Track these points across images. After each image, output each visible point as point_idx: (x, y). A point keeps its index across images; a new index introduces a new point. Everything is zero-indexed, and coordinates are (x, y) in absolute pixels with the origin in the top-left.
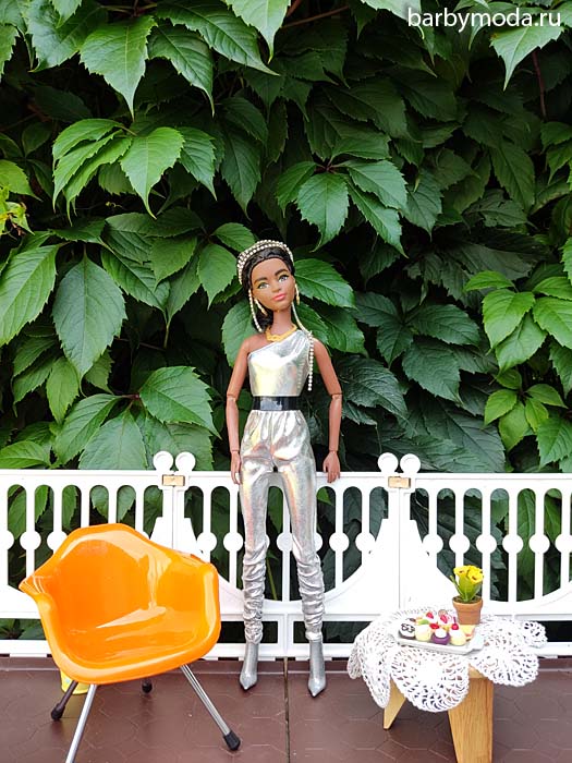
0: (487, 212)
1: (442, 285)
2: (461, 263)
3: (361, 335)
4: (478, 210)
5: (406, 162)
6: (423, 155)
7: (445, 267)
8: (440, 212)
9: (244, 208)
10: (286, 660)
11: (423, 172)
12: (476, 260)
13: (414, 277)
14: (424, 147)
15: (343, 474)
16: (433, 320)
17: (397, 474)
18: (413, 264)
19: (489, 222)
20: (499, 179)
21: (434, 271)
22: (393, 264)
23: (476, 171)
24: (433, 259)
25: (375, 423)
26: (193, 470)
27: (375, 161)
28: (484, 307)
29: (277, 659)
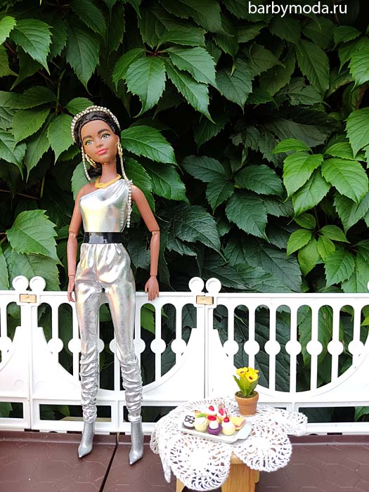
0: (292, 94)
1: (259, 151)
2: (274, 134)
3: (183, 186)
4: (286, 93)
5: (223, 52)
6: (238, 48)
7: (262, 137)
8: (251, 91)
9: (86, 85)
10: (118, 434)
11: (239, 61)
12: (285, 131)
13: (237, 144)
14: (239, 42)
15: (161, 293)
16: (250, 176)
17: (203, 293)
18: (236, 135)
19: (294, 102)
20: (301, 70)
21: (252, 140)
22: (219, 133)
23: (283, 63)
24: (253, 131)
25: (195, 254)
26: (44, 290)
27: (191, 47)
28: (285, 165)
29: (111, 433)
